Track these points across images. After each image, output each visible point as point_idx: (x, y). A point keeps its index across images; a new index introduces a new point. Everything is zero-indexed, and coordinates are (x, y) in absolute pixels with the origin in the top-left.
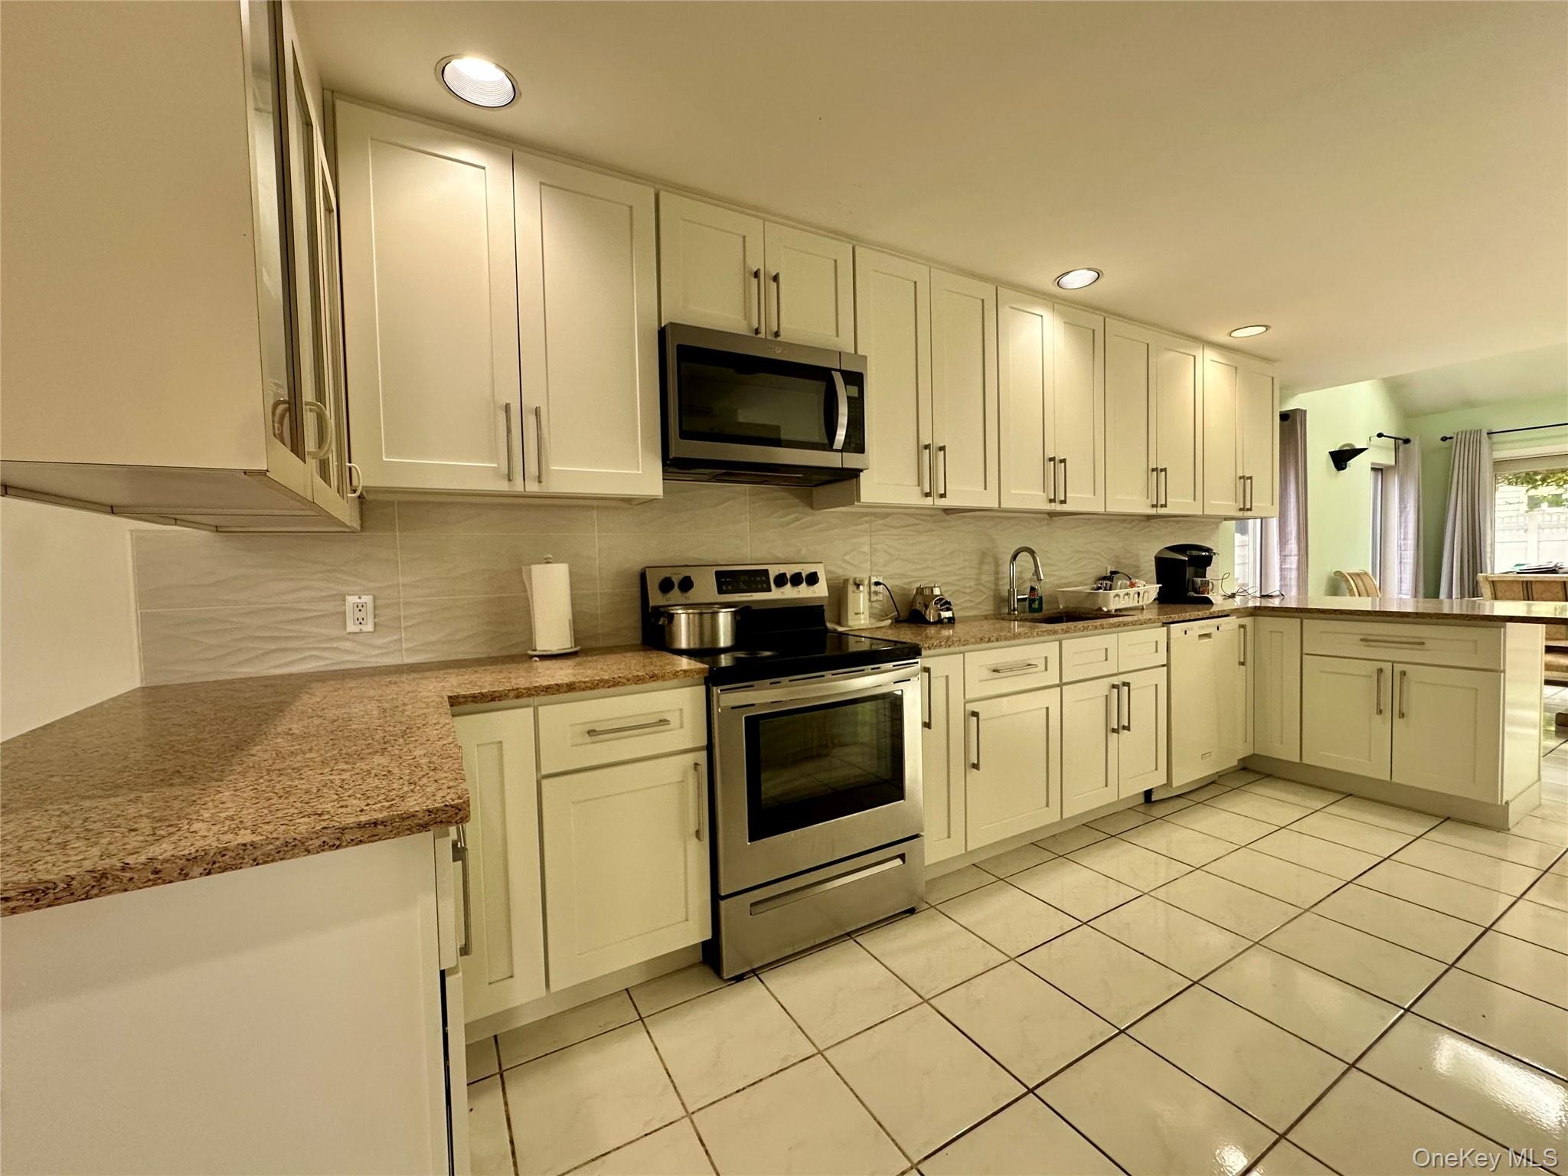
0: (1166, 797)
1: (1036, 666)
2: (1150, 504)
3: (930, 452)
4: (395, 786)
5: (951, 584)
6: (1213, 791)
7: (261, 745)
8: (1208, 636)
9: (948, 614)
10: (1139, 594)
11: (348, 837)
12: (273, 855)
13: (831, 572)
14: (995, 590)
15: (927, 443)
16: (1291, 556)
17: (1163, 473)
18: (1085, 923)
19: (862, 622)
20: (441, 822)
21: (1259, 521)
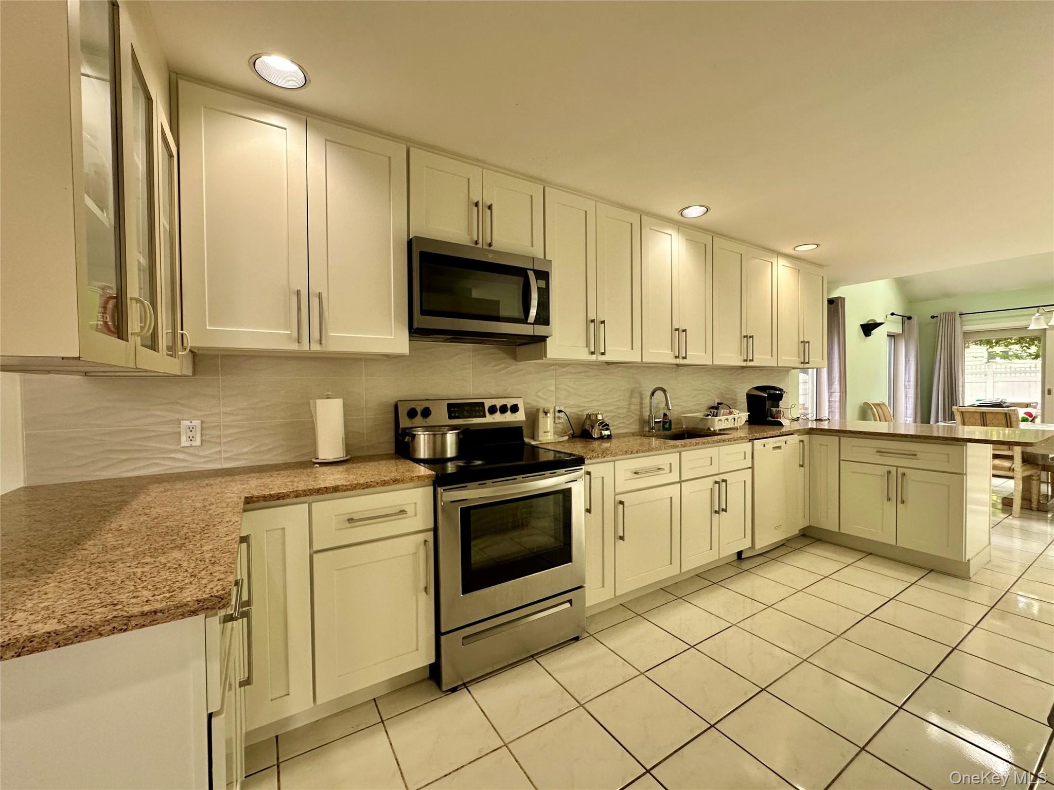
0: (752, 555)
1: (663, 469)
2: (743, 359)
3: (595, 324)
4: (180, 578)
5: (610, 411)
6: (783, 551)
7: (94, 540)
8: (779, 447)
9: (607, 433)
10: (734, 419)
11: (133, 623)
12: (72, 639)
13: (528, 403)
14: (640, 415)
15: (593, 319)
16: (835, 392)
17: (751, 339)
18: (693, 647)
19: (549, 437)
20: (207, 608)
21: (815, 370)
